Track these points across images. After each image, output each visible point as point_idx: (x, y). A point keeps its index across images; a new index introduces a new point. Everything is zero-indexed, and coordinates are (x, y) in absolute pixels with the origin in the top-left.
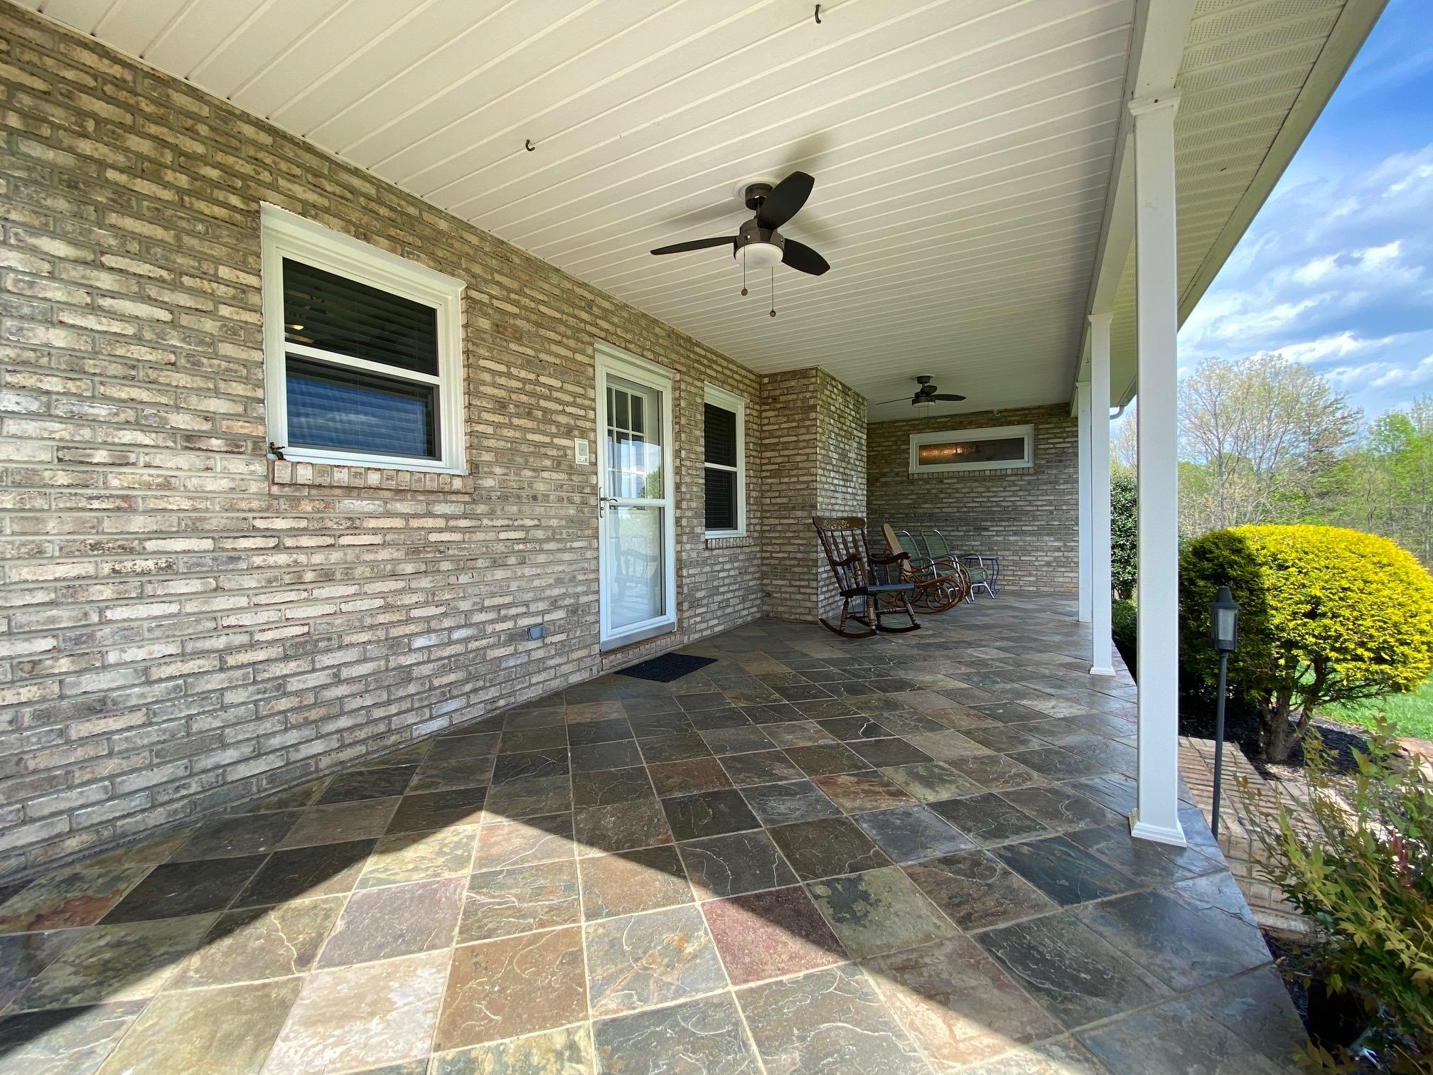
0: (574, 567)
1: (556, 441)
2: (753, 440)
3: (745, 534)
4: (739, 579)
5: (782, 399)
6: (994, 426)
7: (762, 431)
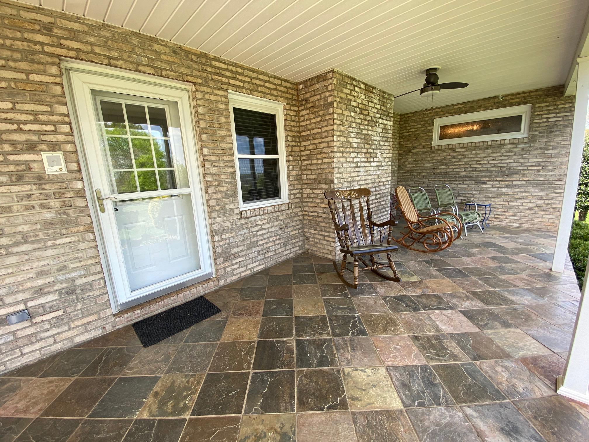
0: (63, 259)
1: (11, 158)
2: (292, 134)
3: (288, 201)
4: (280, 232)
5: (311, 99)
6: (498, 107)
7: (300, 126)
